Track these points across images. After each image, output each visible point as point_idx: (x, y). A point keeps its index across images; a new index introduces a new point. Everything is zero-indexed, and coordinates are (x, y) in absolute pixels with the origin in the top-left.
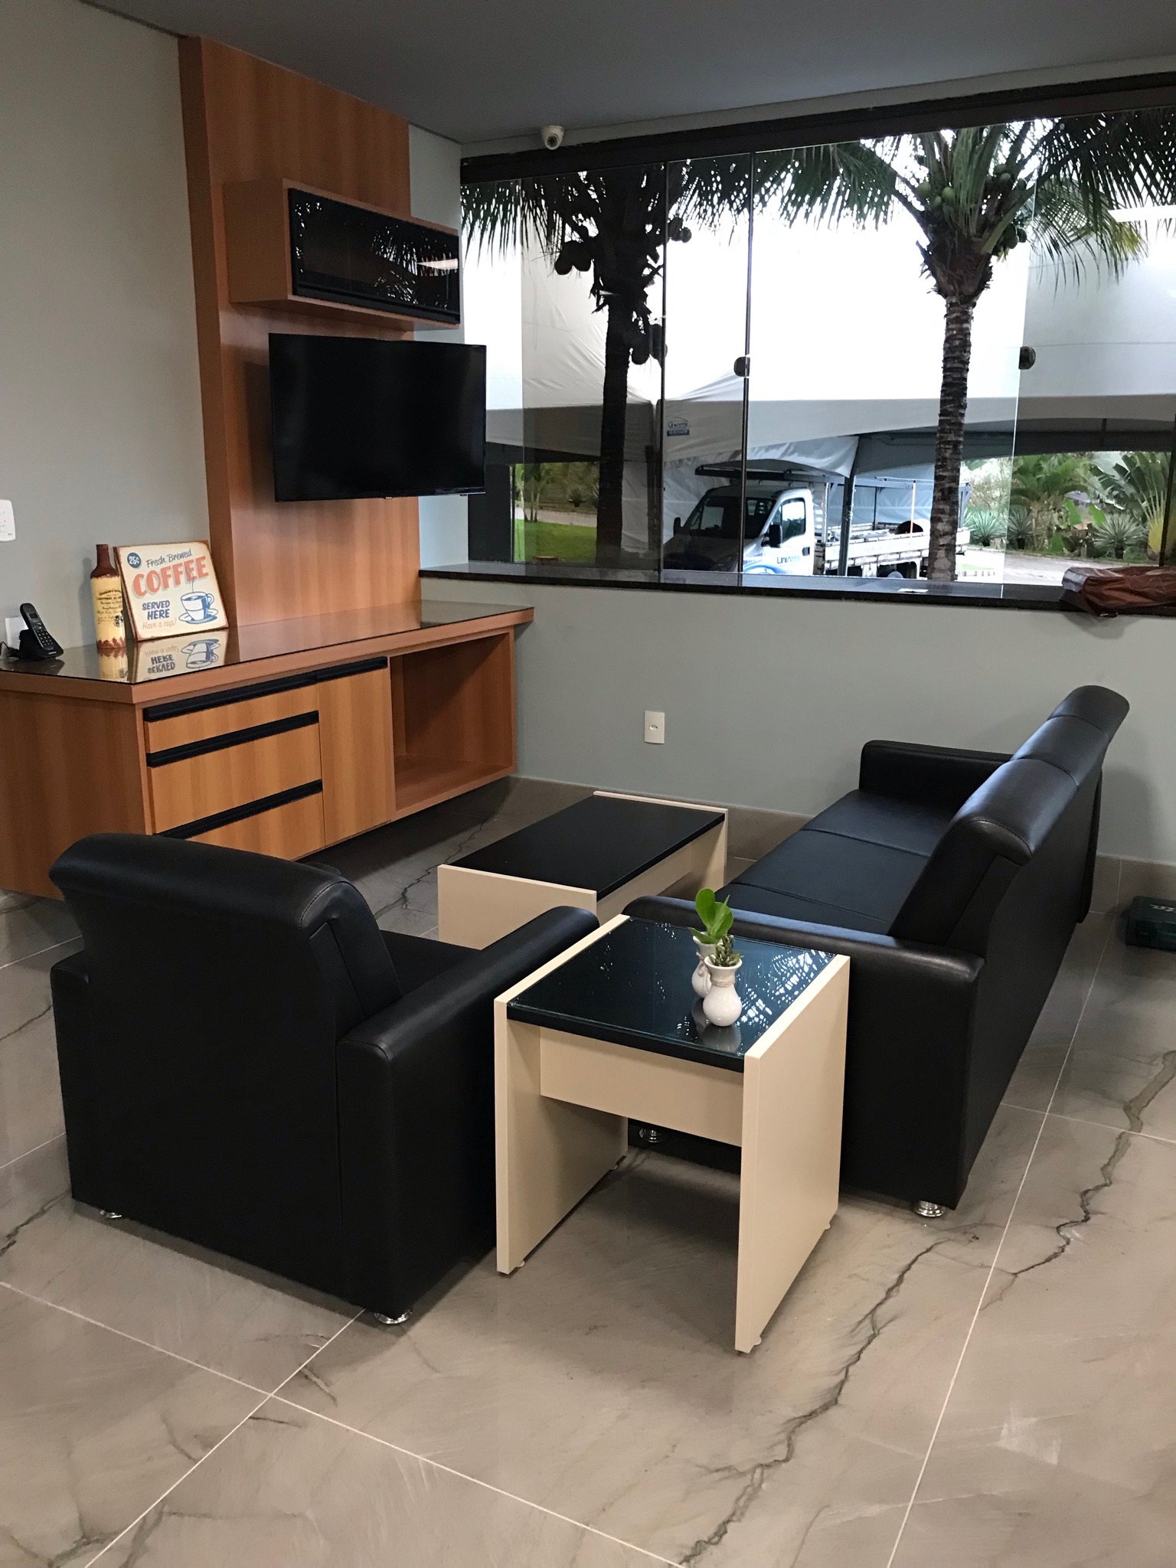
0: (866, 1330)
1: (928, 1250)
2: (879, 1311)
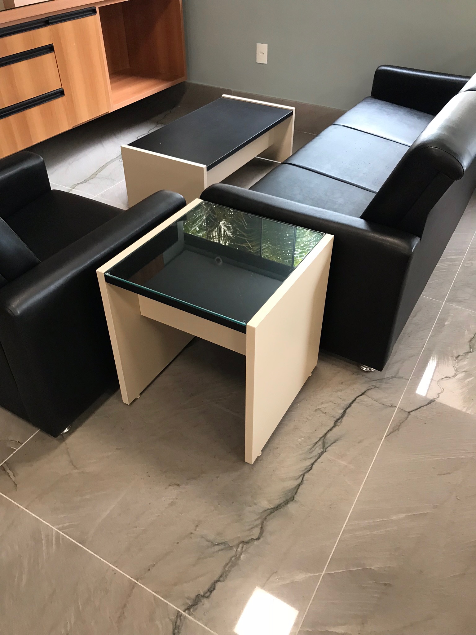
0: (318, 450)
1: (363, 394)
2: (329, 435)
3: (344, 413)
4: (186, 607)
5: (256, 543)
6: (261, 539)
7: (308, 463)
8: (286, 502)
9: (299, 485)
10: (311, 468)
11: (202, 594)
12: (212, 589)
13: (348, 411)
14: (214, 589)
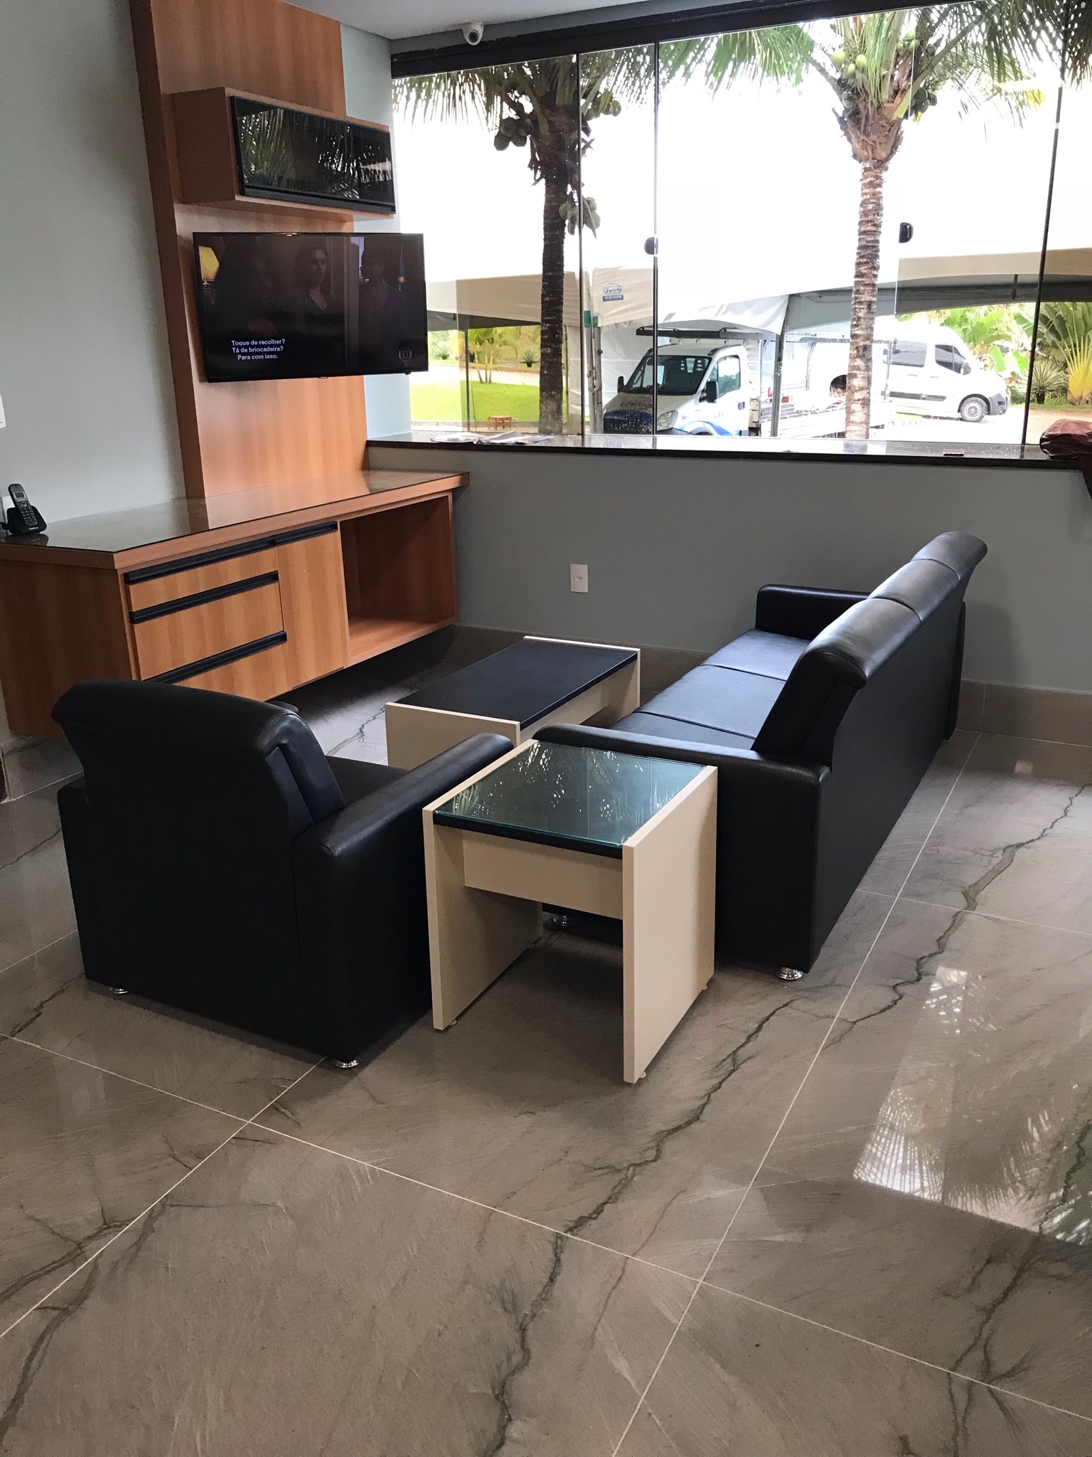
0: (728, 1066)
1: (785, 1006)
2: (740, 1052)
3: (759, 1028)
4: (567, 1228)
5: (652, 1164)
6: (659, 1161)
7: (716, 1081)
8: (689, 1123)
9: (704, 1105)
10: (719, 1087)
11: (587, 1216)
12: (599, 1211)
13: (764, 1025)
14: (602, 1211)
